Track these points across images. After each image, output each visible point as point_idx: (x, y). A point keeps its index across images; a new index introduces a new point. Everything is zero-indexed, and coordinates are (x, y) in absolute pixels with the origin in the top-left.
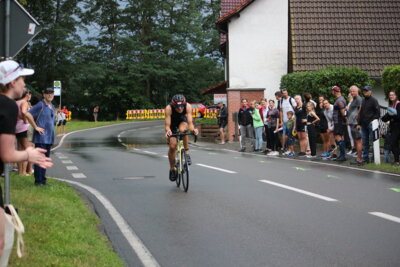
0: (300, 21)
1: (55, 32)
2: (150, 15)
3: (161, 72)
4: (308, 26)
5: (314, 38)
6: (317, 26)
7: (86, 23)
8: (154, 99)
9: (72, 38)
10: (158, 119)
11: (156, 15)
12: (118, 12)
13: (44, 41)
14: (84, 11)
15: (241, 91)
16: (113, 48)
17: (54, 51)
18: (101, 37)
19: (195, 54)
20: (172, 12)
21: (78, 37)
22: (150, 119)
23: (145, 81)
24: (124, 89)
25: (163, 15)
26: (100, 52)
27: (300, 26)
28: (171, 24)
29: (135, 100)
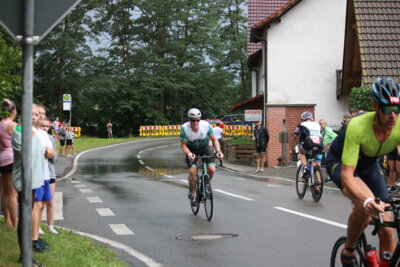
0: (367, 24)
1: (65, 42)
2: (164, 25)
3: (177, 86)
4: (378, 30)
5: (386, 44)
6: (388, 30)
7: (96, 33)
8: (169, 114)
9: (81, 49)
10: (173, 136)
11: (170, 26)
12: (130, 23)
13: (52, 52)
14: (94, 20)
15: (288, 107)
16: (125, 60)
17: (62, 62)
18: (112, 48)
19: (211, 67)
20: (187, 22)
21: (88, 48)
22: (164, 136)
23: (159, 95)
24: (137, 103)
25: (178, 26)
26: (111, 64)
27: (369, 30)
28: (186, 35)
29: (149, 115)
